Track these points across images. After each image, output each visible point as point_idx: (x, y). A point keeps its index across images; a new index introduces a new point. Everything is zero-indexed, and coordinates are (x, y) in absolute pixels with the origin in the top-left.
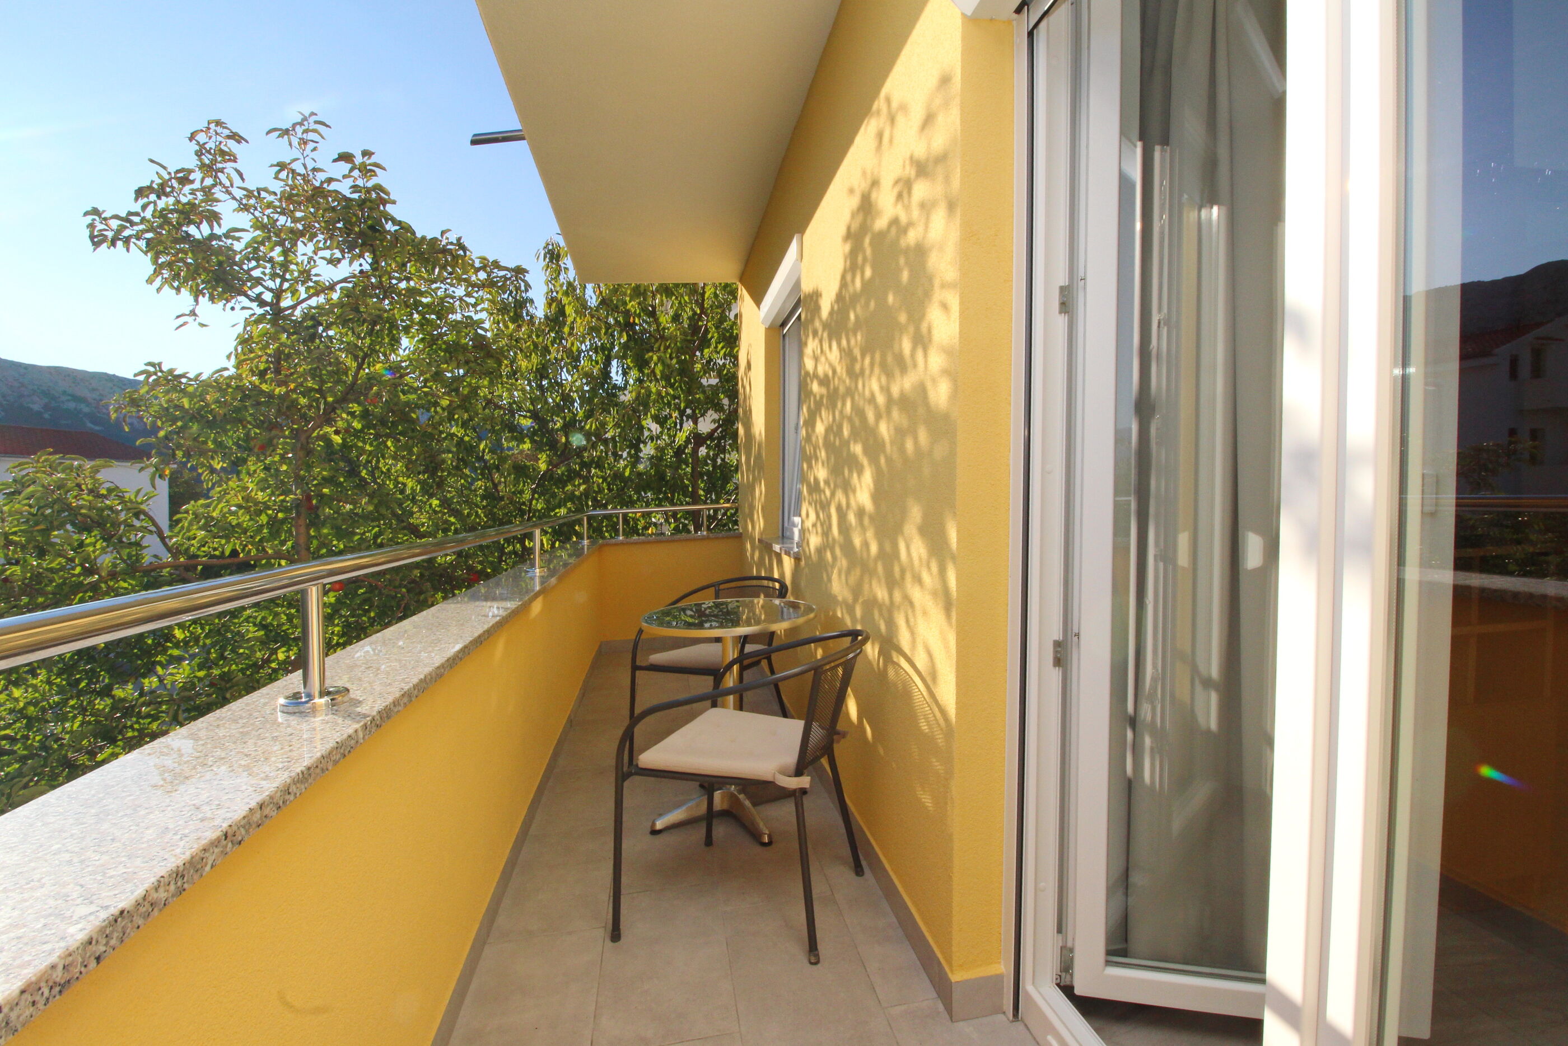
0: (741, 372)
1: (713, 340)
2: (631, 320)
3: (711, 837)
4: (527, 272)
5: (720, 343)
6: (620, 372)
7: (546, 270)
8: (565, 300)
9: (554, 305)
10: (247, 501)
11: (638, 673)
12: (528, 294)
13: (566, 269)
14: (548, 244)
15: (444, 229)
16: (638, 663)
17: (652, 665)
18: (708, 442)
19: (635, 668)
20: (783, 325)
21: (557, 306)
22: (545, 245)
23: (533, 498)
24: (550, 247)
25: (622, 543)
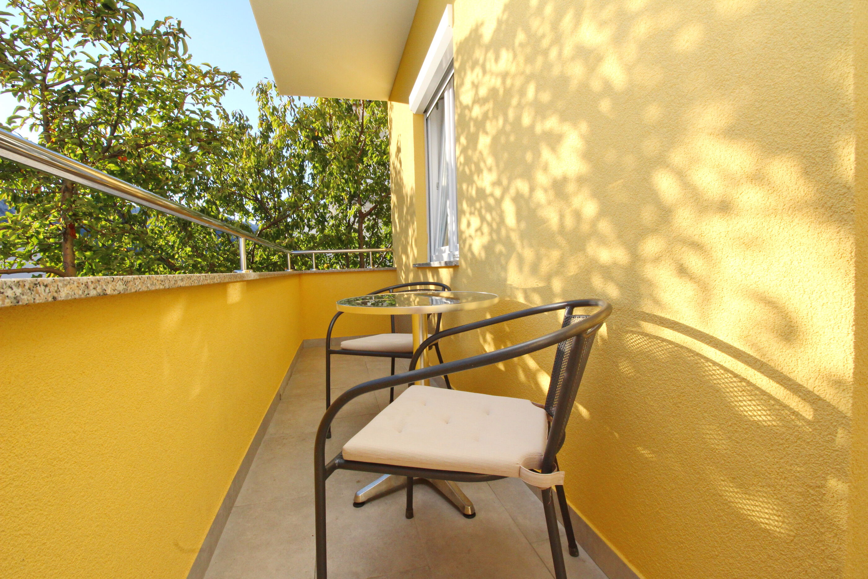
0: (393, 158)
1: (370, 151)
2: (316, 134)
3: (412, 509)
4: (240, 77)
5: (373, 154)
6: (311, 178)
7: (258, 101)
8: (270, 119)
9: (264, 123)
10: (16, 224)
11: (332, 356)
12: (248, 123)
13: (272, 97)
14: (259, 85)
15: (167, 16)
16: (332, 348)
17: (343, 349)
18: (369, 217)
19: (329, 352)
20: (426, 111)
21: (267, 124)
22: (257, 85)
23: (255, 247)
24: (261, 87)
25: (315, 273)
